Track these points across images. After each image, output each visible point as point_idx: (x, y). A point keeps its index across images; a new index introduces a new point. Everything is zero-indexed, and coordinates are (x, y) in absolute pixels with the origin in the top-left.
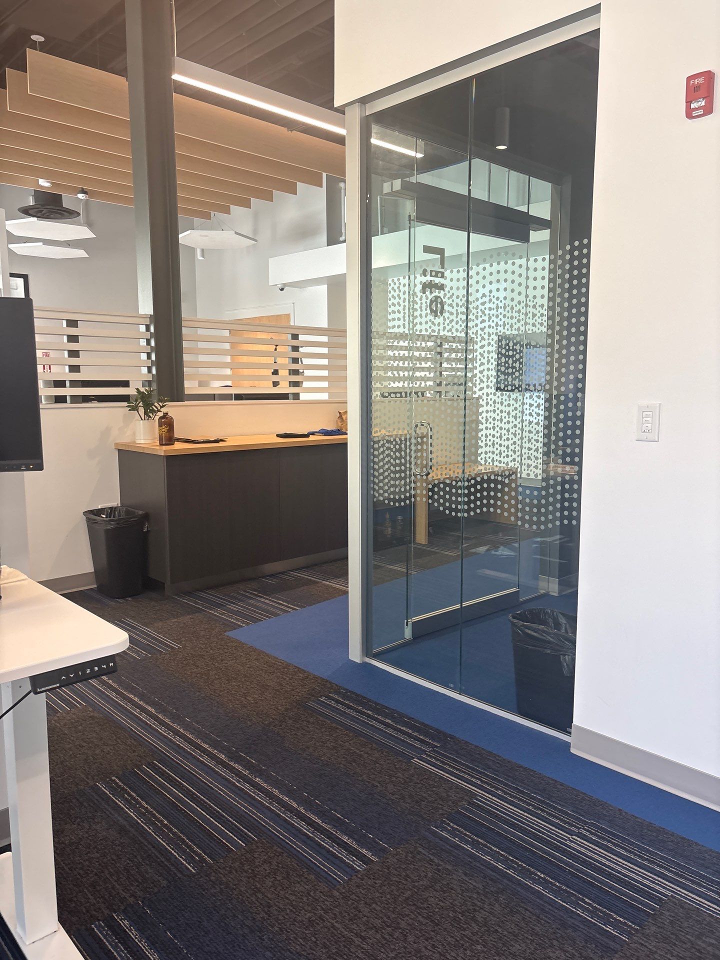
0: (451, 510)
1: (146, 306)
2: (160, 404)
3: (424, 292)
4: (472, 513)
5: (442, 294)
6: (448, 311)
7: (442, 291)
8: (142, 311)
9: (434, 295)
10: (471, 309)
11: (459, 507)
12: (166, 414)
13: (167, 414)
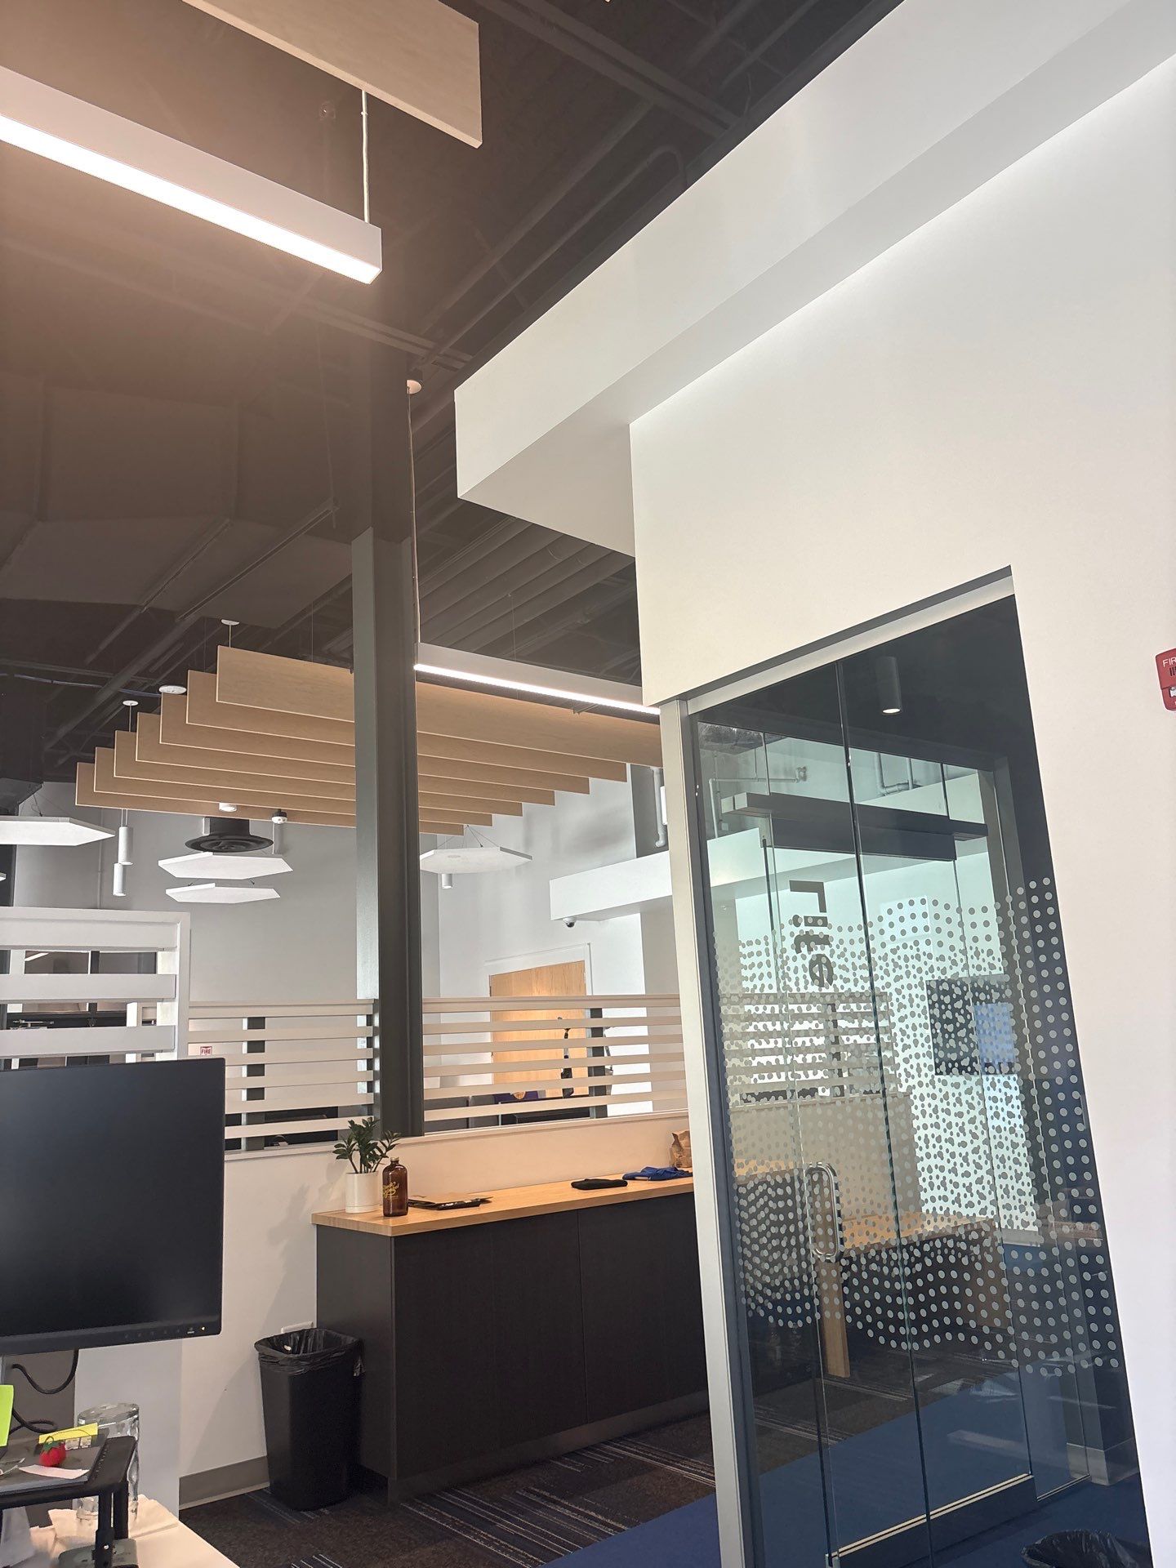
0: (889, 1337)
1: (368, 986)
2: (385, 1142)
3: (798, 951)
4: (927, 1343)
5: (827, 951)
6: (841, 977)
7: (827, 946)
8: (361, 996)
9: (814, 952)
10: (877, 959)
11: (902, 1331)
12: (395, 1163)
13: (397, 1161)
